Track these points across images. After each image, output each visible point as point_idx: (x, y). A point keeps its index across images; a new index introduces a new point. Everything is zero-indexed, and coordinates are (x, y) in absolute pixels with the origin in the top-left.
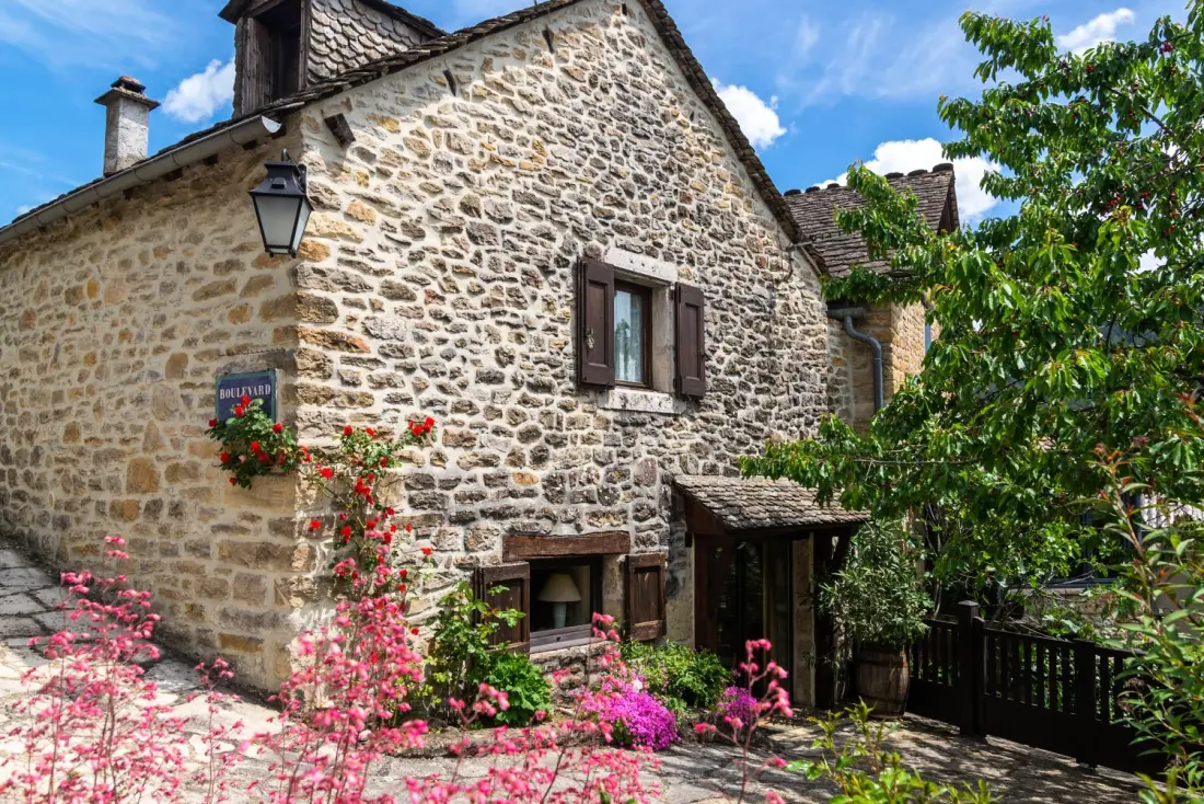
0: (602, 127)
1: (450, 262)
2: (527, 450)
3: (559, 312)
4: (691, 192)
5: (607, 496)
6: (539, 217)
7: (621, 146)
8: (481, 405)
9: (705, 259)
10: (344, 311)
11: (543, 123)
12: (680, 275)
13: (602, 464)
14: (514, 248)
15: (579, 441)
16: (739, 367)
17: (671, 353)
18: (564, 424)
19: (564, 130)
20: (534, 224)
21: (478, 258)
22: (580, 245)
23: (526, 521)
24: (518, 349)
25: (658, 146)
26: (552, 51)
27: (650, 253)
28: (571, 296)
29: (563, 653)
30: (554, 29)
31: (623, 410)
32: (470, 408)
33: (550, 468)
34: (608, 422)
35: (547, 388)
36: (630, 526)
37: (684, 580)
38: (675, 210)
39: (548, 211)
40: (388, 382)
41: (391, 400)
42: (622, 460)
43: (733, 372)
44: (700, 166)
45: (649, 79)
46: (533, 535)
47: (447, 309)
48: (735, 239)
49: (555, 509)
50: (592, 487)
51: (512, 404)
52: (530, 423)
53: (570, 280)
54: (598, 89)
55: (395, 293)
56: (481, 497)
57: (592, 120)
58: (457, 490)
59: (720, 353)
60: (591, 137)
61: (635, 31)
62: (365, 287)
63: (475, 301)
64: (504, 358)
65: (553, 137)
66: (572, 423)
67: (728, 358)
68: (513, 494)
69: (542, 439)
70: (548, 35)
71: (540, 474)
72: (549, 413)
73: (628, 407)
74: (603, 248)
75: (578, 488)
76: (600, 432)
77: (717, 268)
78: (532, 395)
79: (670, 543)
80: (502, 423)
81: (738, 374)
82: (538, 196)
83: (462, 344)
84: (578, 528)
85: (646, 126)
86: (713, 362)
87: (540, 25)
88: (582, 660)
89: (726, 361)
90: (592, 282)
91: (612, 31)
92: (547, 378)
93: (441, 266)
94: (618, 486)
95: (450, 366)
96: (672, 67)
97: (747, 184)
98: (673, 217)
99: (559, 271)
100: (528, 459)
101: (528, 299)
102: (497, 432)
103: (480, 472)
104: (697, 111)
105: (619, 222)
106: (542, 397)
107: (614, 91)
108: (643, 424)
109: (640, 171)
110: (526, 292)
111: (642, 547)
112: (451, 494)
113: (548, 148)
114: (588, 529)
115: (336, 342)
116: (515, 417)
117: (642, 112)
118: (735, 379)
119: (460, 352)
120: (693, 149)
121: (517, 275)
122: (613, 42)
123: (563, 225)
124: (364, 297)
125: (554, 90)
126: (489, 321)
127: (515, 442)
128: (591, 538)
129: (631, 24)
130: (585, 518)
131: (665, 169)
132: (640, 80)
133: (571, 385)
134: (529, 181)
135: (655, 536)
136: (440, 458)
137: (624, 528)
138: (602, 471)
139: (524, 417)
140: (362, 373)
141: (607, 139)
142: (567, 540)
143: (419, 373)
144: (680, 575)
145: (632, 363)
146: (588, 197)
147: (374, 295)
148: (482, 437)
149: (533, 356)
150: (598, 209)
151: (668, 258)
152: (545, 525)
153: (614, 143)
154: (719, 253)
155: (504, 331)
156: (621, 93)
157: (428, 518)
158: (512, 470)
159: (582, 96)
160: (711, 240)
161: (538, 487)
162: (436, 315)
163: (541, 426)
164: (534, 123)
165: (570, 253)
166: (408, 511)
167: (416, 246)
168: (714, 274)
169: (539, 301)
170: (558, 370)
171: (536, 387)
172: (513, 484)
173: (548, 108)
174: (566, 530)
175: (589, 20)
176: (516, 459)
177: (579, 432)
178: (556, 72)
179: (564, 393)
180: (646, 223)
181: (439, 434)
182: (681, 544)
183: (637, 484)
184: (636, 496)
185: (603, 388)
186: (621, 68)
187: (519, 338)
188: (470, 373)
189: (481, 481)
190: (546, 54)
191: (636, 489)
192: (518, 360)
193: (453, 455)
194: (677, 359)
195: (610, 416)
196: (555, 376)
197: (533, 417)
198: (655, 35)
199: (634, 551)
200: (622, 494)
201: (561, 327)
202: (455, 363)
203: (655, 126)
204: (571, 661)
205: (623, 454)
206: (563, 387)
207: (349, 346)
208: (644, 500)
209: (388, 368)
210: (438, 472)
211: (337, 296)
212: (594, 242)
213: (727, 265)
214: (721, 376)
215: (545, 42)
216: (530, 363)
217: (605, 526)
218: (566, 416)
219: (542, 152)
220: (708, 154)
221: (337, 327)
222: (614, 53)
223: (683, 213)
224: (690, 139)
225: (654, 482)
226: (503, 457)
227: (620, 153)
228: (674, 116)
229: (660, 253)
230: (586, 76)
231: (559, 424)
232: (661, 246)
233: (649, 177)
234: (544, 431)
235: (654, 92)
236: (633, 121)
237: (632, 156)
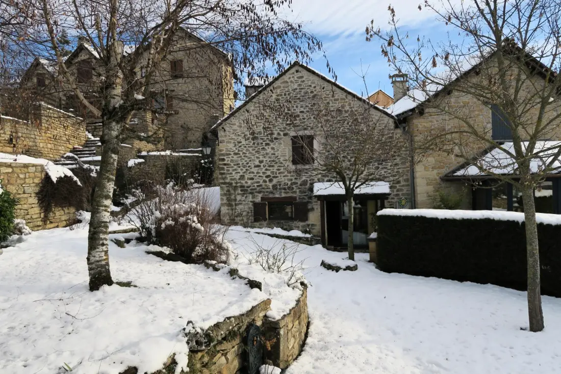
1: (247, 146)
2: (267, 180)
5: (290, 188)
6: (269, 131)
8: (255, 172)
10: (226, 159)
14: (262, 139)
15: (282, 177)
18: (278, 174)
21: (254, 143)
23: (267, 194)
24: (265, 159)
25: (308, 101)
27: (306, 129)
30: (273, 88)
31: (296, 169)
32: (253, 173)
33: (274, 183)
34: (291, 172)
35: (273, 166)
36: (298, 195)
37: (316, 208)
39: (272, 129)
40: (235, 170)
41: (236, 173)
42: (295, 180)
44: (326, 100)
47: (247, 155)
49: (274, 191)
50: (286, 186)
51: (263, 170)
54: (287, 96)
55: (236, 154)
56: (255, 189)
58: (251, 188)
62: (230, 154)
63: (254, 152)
64: (261, 162)
65: (274, 112)
66: (280, 173)
68: (263, 189)
69: (271, 177)
70: (271, 91)
71: (271, 184)
72: (273, 172)
73: (298, 168)
74: (289, 132)
75: (282, 187)
76: (289, 174)
78: (268, 168)
79: (311, 199)
80: (261, 174)
83: (250, 161)
84: (281, 195)
85: (304, 98)
87: (269, 89)
91: (291, 79)
92: (273, 164)
93: (245, 147)
94: (294, 186)
95: (248, 165)
96: (315, 77)
97: (349, 98)
98: (315, 118)
99: (275, 141)
100: (268, 181)
102: (259, 176)
103: (256, 185)
104: (325, 86)
105: (295, 125)
106: (271, 168)
107: (292, 94)
108: (303, 171)
109: (302, 109)
110: (266, 147)
111: (301, 200)
112: (249, 189)
113: (272, 115)
114: (284, 196)
115: (225, 164)
116: (264, 173)
117: (302, 95)
119: (250, 163)
120: (323, 97)
121: (264, 144)
123: (276, 130)
124: (230, 156)
126: (257, 155)
127: (264, 178)
128: (285, 198)
129: (298, 75)
130: (283, 193)
131: (311, 106)
132: (302, 87)
133: (280, 165)
134: (267, 124)
135: (306, 197)
136: (246, 182)
137: (295, 195)
138: (289, 183)
139: (266, 173)
140: (231, 169)
142: (278, 198)
143: (241, 168)
147: (232, 155)
148: (255, 178)
149: (268, 161)
151: (312, 129)
152: (271, 196)
155: (261, 157)
156: (295, 93)
157: (244, 194)
158: (264, 184)
159: (282, 99)
161: (271, 187)
162: (244, 156)
163: (271, 174)
164: (268, 111)
165: (279, 136)
166: (240, 192)
167: (240, 145)
170: (275, 162)
171: (270, 166)
172: (263, 186)
174: (278, 196)
175: (284, 80)
176: (265, 181)
177: (282, 175)
178: (274, 97)
179: (277, 167)
180: (304, 122)
181: (246, 178)
182: (315, 200)
183: (301, 185)
186: (295, 86)
187: (265, 157)
188: (253, 166)
189: (256, 186)
190: (271, 94)
191: (300, 187)
192: (264, 162)
193: (250, 182)
195: (292, 170)
196: (275, 164)
197: (269, 173)
199: (298, 201)
200: (295, 188)
202: (249, 165)
203: (308, 96)
207: (228, 164)
208: (303, 189)
209: (235, 167)
210: (246, 185)
211: (225, 157)
212: (286, 131)
217: (289, 195)
218: (278, 172)
219: (270, 117)
221: (225, 162)
222: (293, 84)
224: (322, 95)
225: (306, 185)
226: (261, 181)
227: (295, 108)
228: (315, 90)
229: (309, 128)
230: (283, 94)
231: (276, 174)
232: (309, 126)
233: (305, 111)
234: (272, 176)
235: (307, 88)
236: (299, 99)
237: (299, 107)
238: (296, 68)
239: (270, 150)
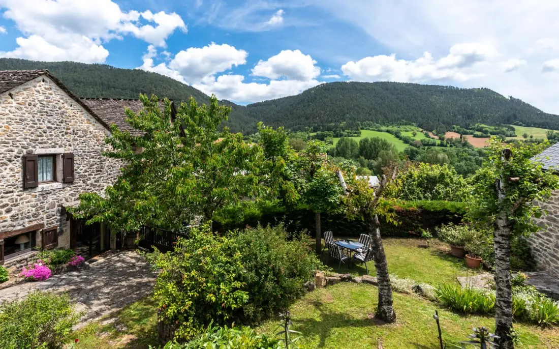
0: (33, 117)
2: (3, 210)
3: (16, 170)
4: (70, 127)
5: (35, 215)
6: (8, 147)
7: (41, 120)
9: (76, 144)
11: (9, 120)
12: (65, 150)
13: (34, 207)
15: (25, 203)
16: (88, 170)
17: (62, 172)
18: (19, 200)
19: (18, 121)
20: (6, 149)
22: (25, 151)
23: (3, 229)
25: (56, 117)
26: (12, 98)
27: (53, 147)
28: (21, 165)
29: (19, 259)
30: (13, 92)
31: (43, 191)
33: (13, 213)
34: (36, 195)
35: (11, 192)
36: (45, 221)
37: (66, 230)
38: (64, 133)
39: (11, 144)
42: (42, 204)
43: (86, 171)
44: (74, 119)
45: (53, 99)
46: (6, 232)
48: (88, 136)
49: (14, 223)
50: (30, 214)
52: (4, 203)
53: (21, 161)
54: (32, 106)
57: (30, 115)
59: (81, 168)
60: (29, 120)
61: (47, 87)
65: (13, 123)
66: (22, 199)
67: (84, 169)
69: (9, 206)
70: (11, 95)
71: (9, 215)
72: (12, 198)
73: (44, 190)
74: (34, 149)
75: (24, 215)
76: (33, 199)
77: (80, 145)
78: (5, 195)
79: (60, 222)
81: (88, 172)
82: (6, 141)
84: (24, 226)
85: (52, 112)
86: (79, 170)
87: (7, 93)
88: (26, 259)
89: (83, 170)
90: (28, 161)
91: (38, 88)
92: (12, 189)
94: (40, 211)
96: (63, 93)
97: (93, 120)
98: (63, 135)
99: (16, 160)
100: (4, 212)
101: (3, 170)
104: (73, 104)
105: (41, 141)
106: (9, 195)
107: (38, 106)
108: (50, 193)
109: (49, 125)
111: (50, 225)
113: (11, 127)
114: (27, 225)
117: (50, 109)
118: (87, 174)
120: (71, 115)
122: (38, 92)
123: (18, 147)
125: (13, 110)
128: (29, 228)
129: (45, 85)
130: (26, 223)
131: (60, 123)
132: (50, 100)
133: (21, 189)
134: (3, 138)
135: (54, 221)
137: (42, 222)
138: (34, 209)
141: (36, 119)
142: (20, 230)
144: (64, 229)
145: (49, 174)
146: (28, 137)
149: (5, 185)
150: (32, 140)
151: (60, 147)
152: (10, 229)
153: (39, 120)
154: (81, 141)
156: (41, 105)
159: (25, 109)
160: (78, 138)
161: (8, 219)
163: (9, 203)
164: (5, 121)
165: (20, 153)
168: (79, 147)
169: (8, 170)
170: (16, 186)
171: (7, 193)
173: (11, 116)
174: (19, 228)
175: (28, 87)
177: (24, 201)
178: (14, 104)
179: (18, 192)
180: (52, 139)
182: (64, 222)
183: (48, 209)
184: (47, 212)
185: (35, 187)
186: (42, 98)
190: (10, 100)
191: (48, 211)
194: (63, 173)
195: (37, 194)
196: (15, 188)
197: (6, 201)
198: (55, 85)
199: (46, 227)
201: (17, 174)
203: (56, 112)
204: (21, 260)
205: (43, 203)
206: (18, 190)
208: (51, 213)
212: (31, 148)
213: (84, 144)
214: (82, 174)
215: (9, 97)
216: (4, 187)
217: (35, 223)
218: (19, 198)
219: (8, 128)
220: (77, 115)
222: (39, 94)
223: (66, 133)
224: (70, 112)
225: (54, 207)
227: (41, 122)
228: (64, 107)
229: (57, 146)
230: (27, 103)
231: (16, 200)
232: (58, 144)
233: (53, 126)
234: (10, 204)
235: (55, 102)
236: (47, 112)
237: (46, 122)
238: (44, 77)
239: (8, 171)
